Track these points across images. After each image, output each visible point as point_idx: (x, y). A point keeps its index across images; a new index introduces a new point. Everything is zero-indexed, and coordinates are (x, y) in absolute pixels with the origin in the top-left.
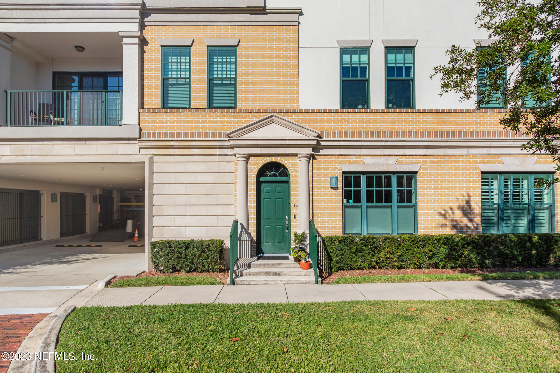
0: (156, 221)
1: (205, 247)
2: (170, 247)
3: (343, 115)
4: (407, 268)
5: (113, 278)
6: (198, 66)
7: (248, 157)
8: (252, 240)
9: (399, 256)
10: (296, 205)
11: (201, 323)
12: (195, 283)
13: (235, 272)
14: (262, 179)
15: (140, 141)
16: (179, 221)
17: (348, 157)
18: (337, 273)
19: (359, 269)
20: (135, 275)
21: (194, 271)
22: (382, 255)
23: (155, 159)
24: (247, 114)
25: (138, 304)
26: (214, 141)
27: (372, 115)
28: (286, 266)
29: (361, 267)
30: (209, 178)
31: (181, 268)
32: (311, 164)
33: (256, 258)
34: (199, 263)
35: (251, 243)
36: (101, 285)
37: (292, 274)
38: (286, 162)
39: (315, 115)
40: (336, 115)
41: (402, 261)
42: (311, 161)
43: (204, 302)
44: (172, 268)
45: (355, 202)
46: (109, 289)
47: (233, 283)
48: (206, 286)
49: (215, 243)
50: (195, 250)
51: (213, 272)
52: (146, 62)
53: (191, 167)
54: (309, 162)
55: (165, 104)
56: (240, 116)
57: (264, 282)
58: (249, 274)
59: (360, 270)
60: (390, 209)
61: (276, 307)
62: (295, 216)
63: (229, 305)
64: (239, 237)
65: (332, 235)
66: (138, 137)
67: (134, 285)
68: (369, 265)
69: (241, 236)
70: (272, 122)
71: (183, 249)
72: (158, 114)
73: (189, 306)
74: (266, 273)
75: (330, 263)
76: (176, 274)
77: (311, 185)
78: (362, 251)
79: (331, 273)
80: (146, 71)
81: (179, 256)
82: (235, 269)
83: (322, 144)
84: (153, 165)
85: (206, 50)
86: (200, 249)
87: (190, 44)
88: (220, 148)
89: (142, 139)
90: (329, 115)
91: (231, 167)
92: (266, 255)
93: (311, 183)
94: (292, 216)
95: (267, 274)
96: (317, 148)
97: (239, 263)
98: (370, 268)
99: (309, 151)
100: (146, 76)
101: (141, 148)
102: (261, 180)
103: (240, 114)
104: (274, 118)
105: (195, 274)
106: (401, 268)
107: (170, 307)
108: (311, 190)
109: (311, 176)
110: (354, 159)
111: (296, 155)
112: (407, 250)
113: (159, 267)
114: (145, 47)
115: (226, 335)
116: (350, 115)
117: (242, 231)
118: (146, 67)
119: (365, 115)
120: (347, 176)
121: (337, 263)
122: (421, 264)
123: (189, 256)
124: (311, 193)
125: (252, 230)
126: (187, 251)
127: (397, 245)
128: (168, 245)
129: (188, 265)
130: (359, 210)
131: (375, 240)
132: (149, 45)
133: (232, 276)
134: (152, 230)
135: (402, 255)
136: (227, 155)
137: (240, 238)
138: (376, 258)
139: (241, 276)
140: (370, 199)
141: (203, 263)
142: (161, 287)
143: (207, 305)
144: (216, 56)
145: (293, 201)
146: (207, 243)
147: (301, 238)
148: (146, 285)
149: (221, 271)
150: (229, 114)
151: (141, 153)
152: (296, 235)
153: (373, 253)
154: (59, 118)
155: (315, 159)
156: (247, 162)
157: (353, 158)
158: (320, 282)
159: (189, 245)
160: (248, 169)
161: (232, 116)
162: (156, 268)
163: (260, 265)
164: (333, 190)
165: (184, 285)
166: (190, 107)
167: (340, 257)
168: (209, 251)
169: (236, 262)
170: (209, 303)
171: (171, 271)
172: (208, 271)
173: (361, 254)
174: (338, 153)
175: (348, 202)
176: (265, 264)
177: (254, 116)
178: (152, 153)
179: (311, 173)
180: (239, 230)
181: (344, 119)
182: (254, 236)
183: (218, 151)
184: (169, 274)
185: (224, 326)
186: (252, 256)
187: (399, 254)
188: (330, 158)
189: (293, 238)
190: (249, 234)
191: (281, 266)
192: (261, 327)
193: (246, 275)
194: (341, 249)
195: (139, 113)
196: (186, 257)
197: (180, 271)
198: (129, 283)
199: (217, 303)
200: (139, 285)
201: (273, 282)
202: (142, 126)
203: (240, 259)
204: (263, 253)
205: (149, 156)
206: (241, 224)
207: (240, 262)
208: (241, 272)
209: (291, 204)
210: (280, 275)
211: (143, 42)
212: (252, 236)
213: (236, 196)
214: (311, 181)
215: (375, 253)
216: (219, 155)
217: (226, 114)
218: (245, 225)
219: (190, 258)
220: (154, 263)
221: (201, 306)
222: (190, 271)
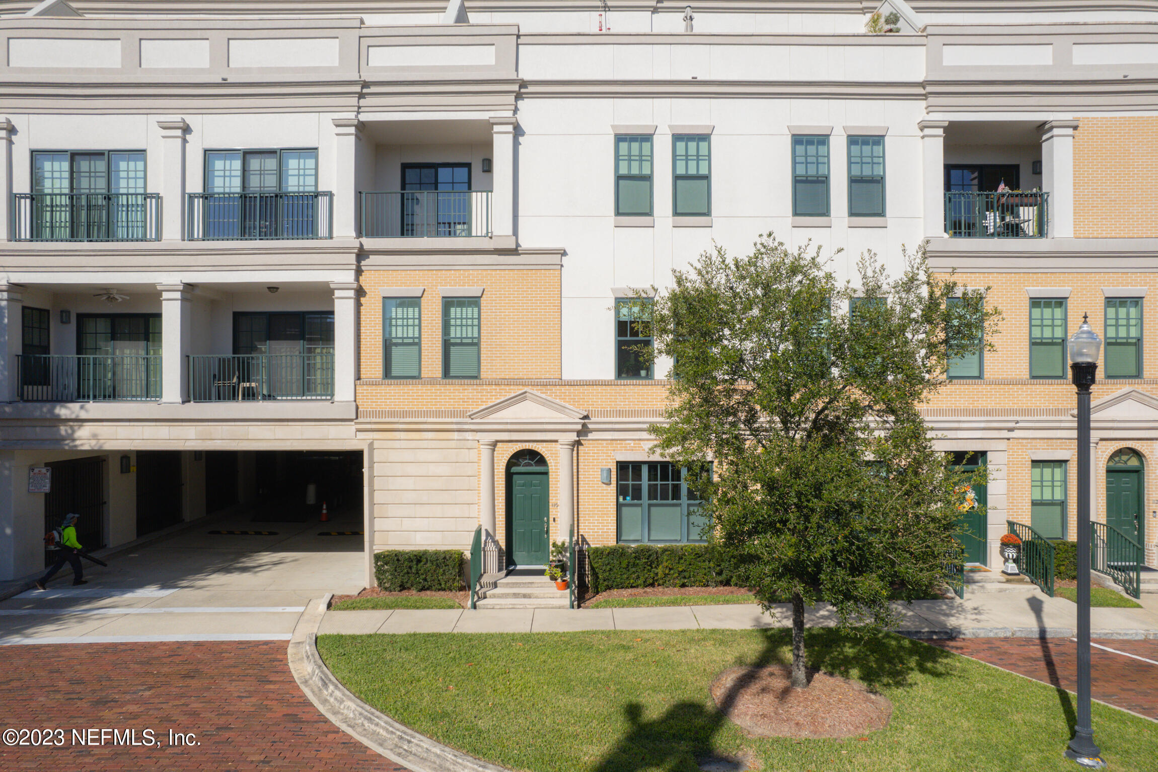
0: (379, 524)
1: (441, 561)
2: (398, 560)
3: (617, 388)
4: (692, 586)
5: (332, 598)
6: (431, 323)
7: (494, 444)
8: (500, 550)
9: (680, 573)
10: (556, 505)
11: (442, 651)
12: (431, 606)
13: (477, 593)
14: (514, 469)
15: (356, 423)
16: (407, 524)
17: (624, 442)
18: (604, 593)
19: (632, 587)
20: (356, 593)
21: (428, 589)
22: (660, 570)
23: (376, 444)
24: (494, 387)
25: (372, 632)
26: (452, 423)
27: (654, 388)
28: (539, 585)
29: (634, 585)
30: (444, 470)
31: (412, 586)
32: (575, 452)
33: (505, 572)
34: (434, 580)
35: (499, 553)
36: (323, 607)
37: (546, 596)
38: (544, 450)
39: (581, 388)
40: (608, 388)
41: (685, 578)
42: (575, 449)
43: (442, 631)
44: (400, 586)
45: (633, 499)
46: (332, 613)
47: (474, 606)
48: (442, 610)
49: (453, 556)
50: (429, 564)
51: (451, 590)
52: (363, 318)
53: (422, 455)
54: (573, 450)
55: (387, 373)
56: (484, 389)
57: (511, 606)
58: (494, 596)
59: (633, 589)
60: (679, 508)
61: (513, 637)
62: (554, 519)
63: (468, 635)
64: (483, 546)
65: (598, 546)
66: (354, 417)
67: (360, 608)
68: (644, 582)
69: (485, 545)
70: (525, 399)
71: (415, 563)
72: (379, 388)
73: (428, 635)
74: (514, 594)
75: (596, 580)
76: (405, 593)
77: (575, 480)
78: (635, 565)
79: (597, 593)
80: (363, 330)
81: (409, 571)
82: (477, 589)
83: (590, 426)
84: (373, 452)
85: (441, 301)
86: (435, 563)
87: (420, 295)
88: (459, 431)
89: (360, 420)
90: (599, 388)
91: (473, 455)
92: (519, 567)
93: (575, 477)
94: (551, 519)
95: (516, 595)
96: (584, 431)
97: (482, 581)
98: (646, 587)
99: (573, 437)
100: (363, 336)
101: (358, 430)
102: (512, 471)
103: (485, 387)
104: (527, 394)
105: (428, 592)
106: (683, 586)
107: (410, 635)
108: (575, 486)
109: (575, 468)
110: (632, 445)
111: (556, 441)
112: (690, 564)
113: (385, 583)
114: (362, 299)
115: (463, 661)
116: (627, 388)
117: (487, 539)
118: (363, 323)
119: (645, 388)
120: (622, 466)
121: (605, 581)
122: (708, 582)
123: (422, 571)
124: (575, 489)
125: (501, 537)
126: (419, 566)
127: (677, 558)
128: (396, 558)
129: (420, 583)
130: (640, 509)
131: (650, 553)
132: (367, 296)
133: (473, 598)
134: (374, 535)
135: (684, 571)
136: (468, 440)
137: (484, 548)
138: (652, 575)
139: (485, 597)
140: (652, 495)
141: (439, 580)
142: (391, 611)
143: (445, 635)
144: (453, 307)
145: (552, 500)
146: (443, 556)
147: (561, 549)
148: (373, 608)
149: (462, 589)
150: (470, 388)
151: (358, 437)
152: (554, 545)
153: (649, 568)
154: (248, 384)
155: (582, 445)
156: (494, 450)
157: (630, 444)
158: (576, 607)
159: (421, 557)
160: (495, 459)
161: (474, 389)
162: (380, 585)
163: (508, 584)
164: (604, 485)
165: (418, 608)
166: (418, 377)
167: (607, 574)
168: (446, 566)
169: (479, 580)
170: (447, 632)
171: (399, 589)
172: (444, 590)
173: (634, 569)
174: (610, 438)
175: (624, 499)
176: (514, 583)
177: (503, 389)
178: (371, 437)
179: (575, 464)
180: (483, 538)
181: (619, 393)
182: (503, 544)
183: (456, 435)
184: (397, 593)
185: (462, 654)
186: (500, 570)
187: (680, 569)
188: (601, 444)
189: (551, 548)
190: (496, 542)
191: (533, 585)
192: (495, 656)
193: (490, 597)
194: (609, 564)
195: (355, 385)
196: (417, 573)
197: (409, 589)
198: (354, 605)
199: (455, 631)
200: (366, 608)
201: (521, 607)
202: (359, 402)
203: (485, 575)
204: (515, 565)
205: (369, 442)
206: (486, 530)
207: (484, 580)
208: (485, 593)
209: (550, 504)
210: (530, 598)
211: (360, 292)
212: (500, 544)
213: (479, 493)
214: (575, 474)
215: (652, 568)
216: (458, 440)
217: (466, 387)
218: (491, 532)
219: (422, 574)
220: (378, 579)
221: (439, 636)
222: (423, 589)
